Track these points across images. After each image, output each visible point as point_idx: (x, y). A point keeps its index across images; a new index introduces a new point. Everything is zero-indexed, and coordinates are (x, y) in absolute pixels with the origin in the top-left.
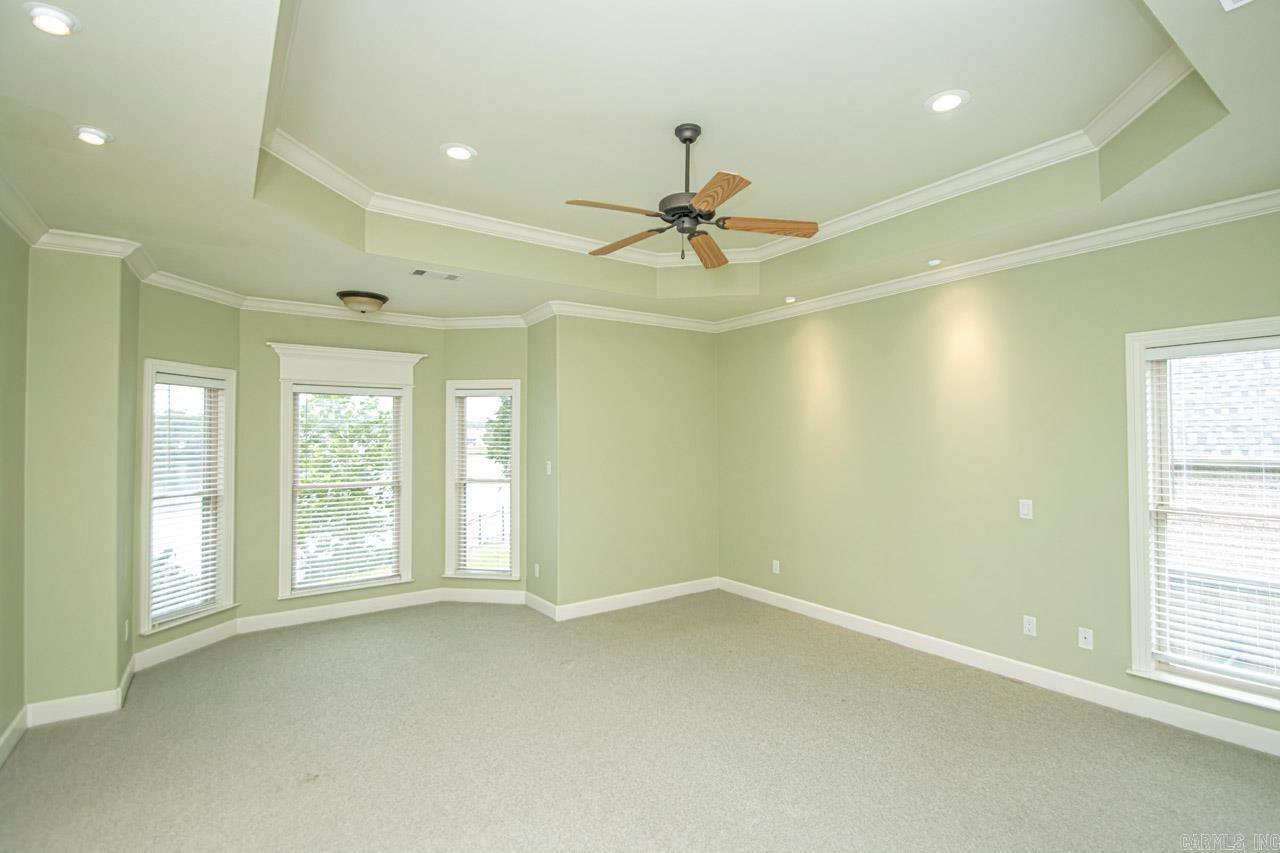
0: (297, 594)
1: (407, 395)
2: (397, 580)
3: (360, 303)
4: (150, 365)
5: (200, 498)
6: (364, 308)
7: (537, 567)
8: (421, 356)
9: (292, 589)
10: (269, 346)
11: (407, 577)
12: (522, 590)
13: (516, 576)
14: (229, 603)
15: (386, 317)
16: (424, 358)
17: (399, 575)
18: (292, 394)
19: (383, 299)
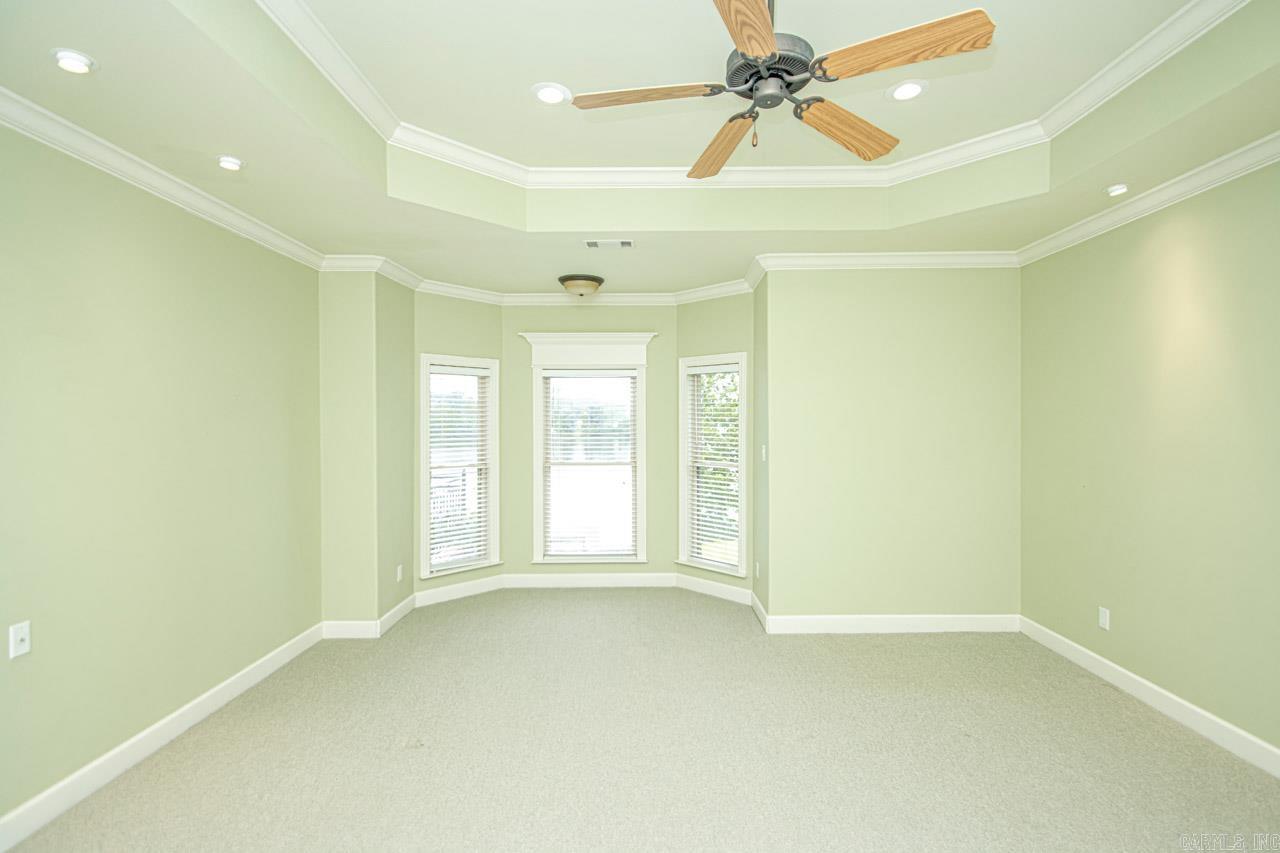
0: (548, 560)
1: (641, 374)
2: (632, 559)
3: (578, 286)
4: (425, 359)
5: (475, 469)
6: (582, 292)
7: (758, 565)
8: (652, 335)
9: (544, 555)
10: (521, 336)
11: (642, 558)
12: (748, 589)
13: (742, 572)
14: (495, 560)
15: (604, 298)
16: (655, 336)
17: (636, 555)
18: (541, 380)
19: (598, 281)
